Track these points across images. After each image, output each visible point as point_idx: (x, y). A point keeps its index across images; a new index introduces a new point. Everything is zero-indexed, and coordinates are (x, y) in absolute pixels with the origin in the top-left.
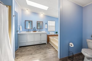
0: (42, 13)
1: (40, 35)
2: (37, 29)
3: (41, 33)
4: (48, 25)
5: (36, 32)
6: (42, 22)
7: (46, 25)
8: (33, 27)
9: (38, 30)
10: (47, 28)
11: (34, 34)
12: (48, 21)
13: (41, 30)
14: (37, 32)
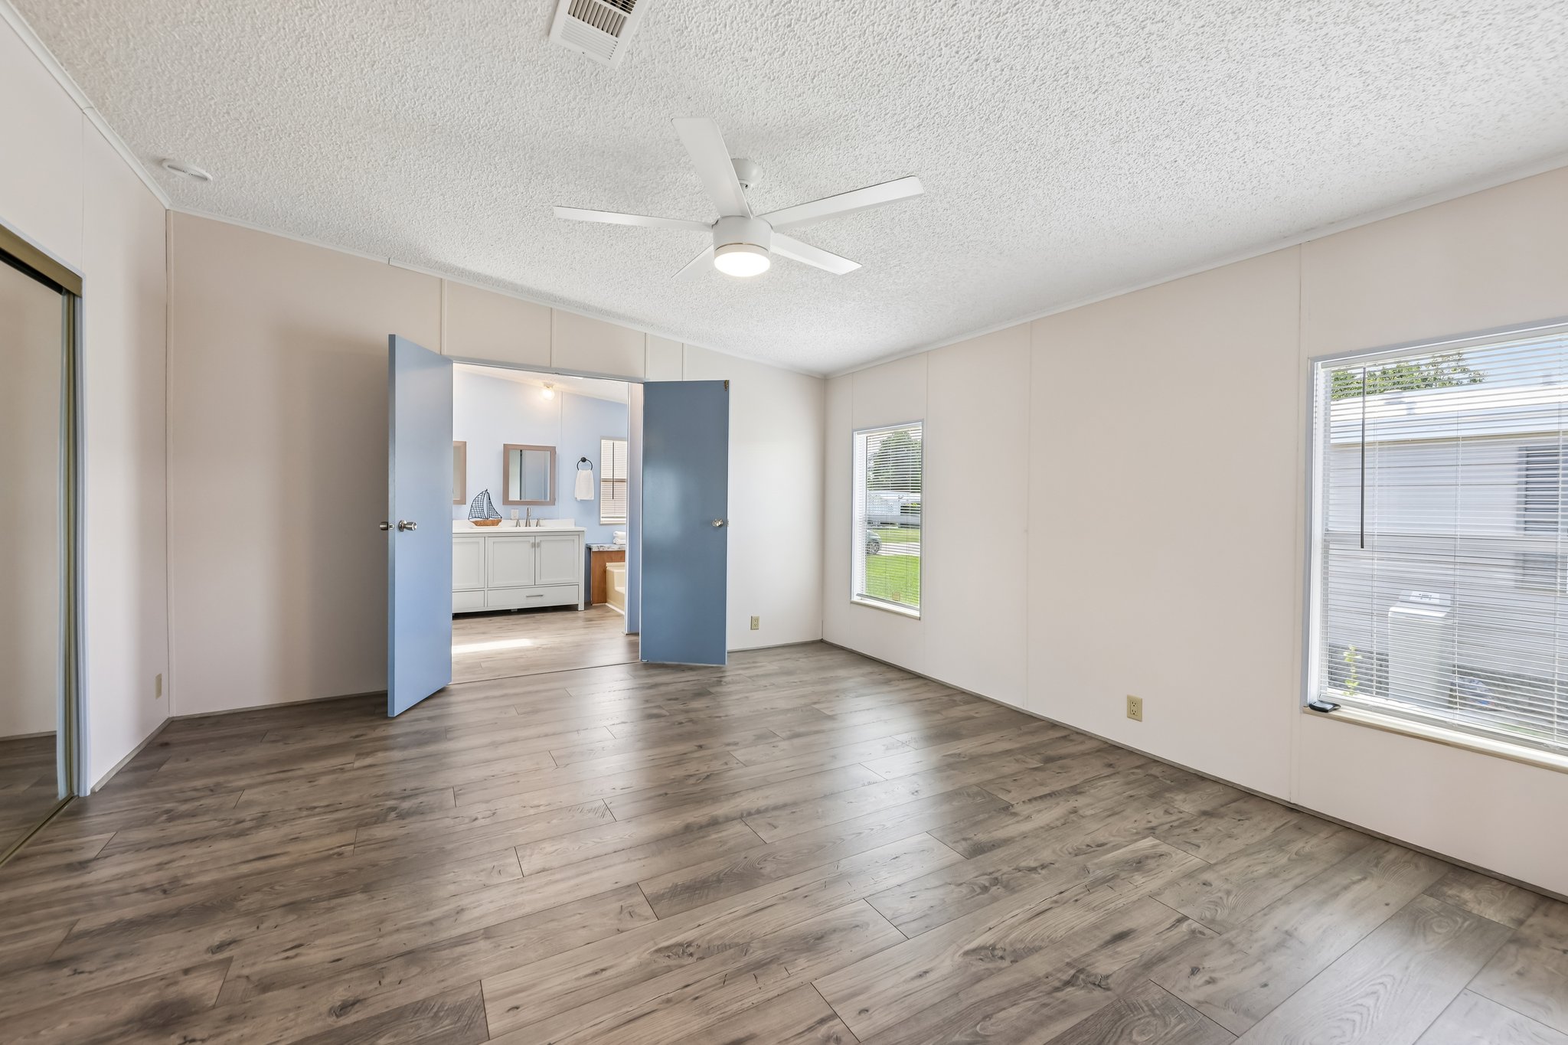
0: (548, 386)
1: (534, 545)
2: (506, 501)
3: (535, 534)
4: (606, 474)
5: (496, 523)
6: (552, 450)
7: (585, 473)
8: (472, 493)
9: (516, 512)
10: (591, 496)
11: (485, 536)
12: (606, 445)
13: (536, 511)
14: (505, 526)
